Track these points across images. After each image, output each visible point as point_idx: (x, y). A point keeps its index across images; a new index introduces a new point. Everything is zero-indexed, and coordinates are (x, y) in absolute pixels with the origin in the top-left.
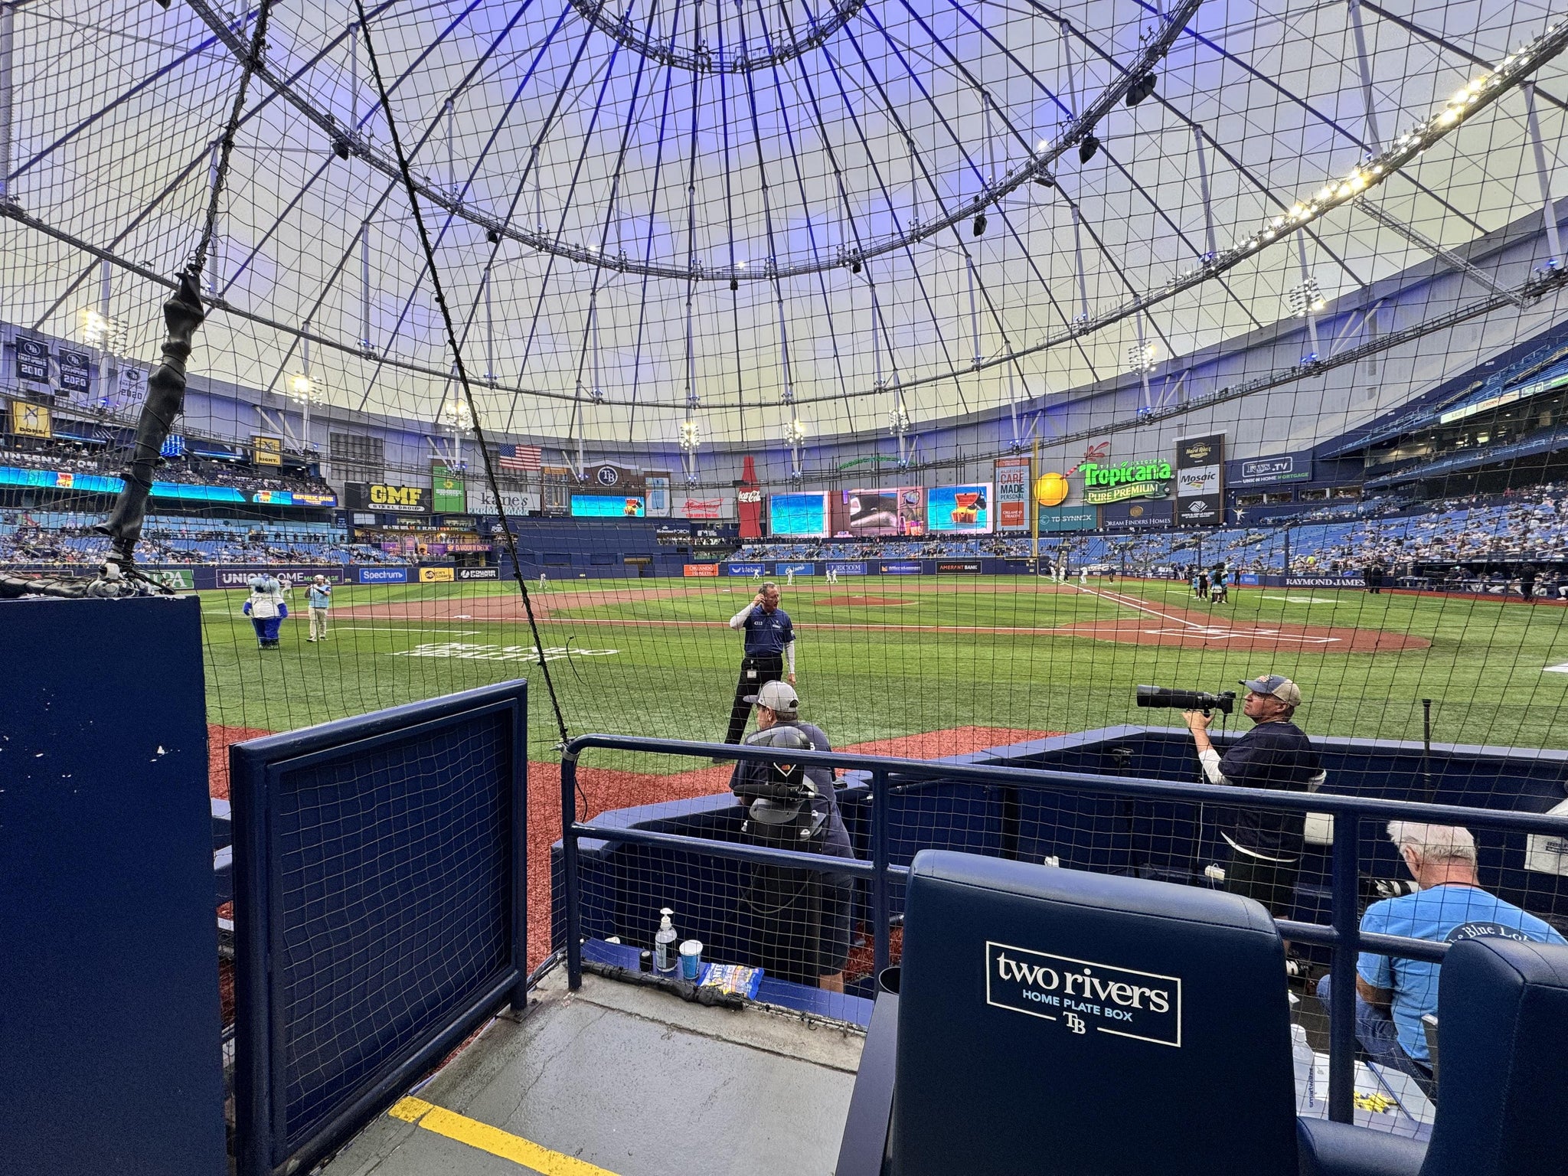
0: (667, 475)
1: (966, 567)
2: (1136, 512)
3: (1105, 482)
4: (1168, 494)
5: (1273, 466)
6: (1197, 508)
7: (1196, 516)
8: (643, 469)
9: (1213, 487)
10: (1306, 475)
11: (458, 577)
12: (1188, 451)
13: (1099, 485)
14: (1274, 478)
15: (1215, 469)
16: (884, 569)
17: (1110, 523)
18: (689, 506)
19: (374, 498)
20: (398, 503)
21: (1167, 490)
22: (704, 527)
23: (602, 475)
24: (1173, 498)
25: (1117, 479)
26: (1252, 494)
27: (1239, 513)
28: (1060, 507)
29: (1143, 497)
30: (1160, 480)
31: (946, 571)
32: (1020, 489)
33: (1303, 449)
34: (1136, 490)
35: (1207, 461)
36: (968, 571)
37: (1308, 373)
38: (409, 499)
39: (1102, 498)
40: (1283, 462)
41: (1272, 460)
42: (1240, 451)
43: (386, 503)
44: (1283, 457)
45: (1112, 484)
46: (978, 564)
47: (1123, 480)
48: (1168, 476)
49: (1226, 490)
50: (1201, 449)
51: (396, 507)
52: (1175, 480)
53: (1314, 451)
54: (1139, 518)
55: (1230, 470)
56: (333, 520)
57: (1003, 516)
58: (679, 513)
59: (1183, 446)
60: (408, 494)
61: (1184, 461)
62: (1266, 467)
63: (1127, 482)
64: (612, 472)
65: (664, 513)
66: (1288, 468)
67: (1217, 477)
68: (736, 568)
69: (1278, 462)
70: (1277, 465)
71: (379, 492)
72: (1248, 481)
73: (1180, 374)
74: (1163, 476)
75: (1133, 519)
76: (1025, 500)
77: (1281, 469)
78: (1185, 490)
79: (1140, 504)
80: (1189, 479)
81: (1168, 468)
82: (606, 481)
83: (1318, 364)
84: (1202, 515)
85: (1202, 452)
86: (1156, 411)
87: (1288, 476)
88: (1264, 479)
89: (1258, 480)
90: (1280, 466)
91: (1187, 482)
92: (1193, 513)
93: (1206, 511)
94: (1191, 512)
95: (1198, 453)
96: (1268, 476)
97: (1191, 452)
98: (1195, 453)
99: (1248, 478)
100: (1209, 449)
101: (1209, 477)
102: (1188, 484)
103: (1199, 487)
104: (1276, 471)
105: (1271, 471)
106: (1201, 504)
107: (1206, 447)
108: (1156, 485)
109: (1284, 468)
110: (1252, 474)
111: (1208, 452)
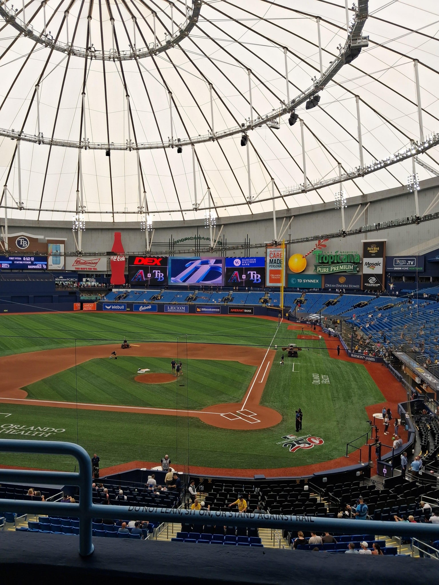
0: (63, 242)
1: (245, 311)
2: (342, 280)
3: (326, 262)
4: (358, 271)
5: (407, 262)
6: (372, 281)
8: (47, 238)
9: (379, 270)
10: (422, 269)
12: (369, 249)
13: (323, 263)
14: (407, 268)
15: (380, 260)
16: (198, 310)
17: (328, 285)
18: (77, 262)
21: (358, 269)
22: (88, 276)
23: (19, 242)
24: (360, 274)
25: (332, 261)
26: (397, 276)
27: (392, 286)
28: (301, 275)
29: (345, 272)
30: (354, 263)
31: (234, 312)
32: (280, 262)
33: (421, 254)
34: (342, 268)
35: (378, 255)
36: (247, 313)
37: (413, 222)
39: (325, 270)
40: (412, 260)
41: (407, 258)
42: (393, 252)
44: (412, 258)
45: (330, 263)
46: (252, 309)
47: (335, 261)
48: (358, 261)
49: (386, 272)
50: (375, 248)
52: (362, 263)
53: (425, 256)
54: (343, 284)
55: (389, 261)
57: (270, 277)
58: (71, 267)
59: (366, 245)
61: (367, 254)
62: (404, 262)
63: (338, 263)
64: (25, 240)
65: (59, 267)
66: (414, 264)
67: (381, 265)
68: (108, 306)
69: (409, 260)
70: (409, 262)
72: (396, 268)
73: (366, 204)
75: (340, 284)
76: (283, 269)
77: (410, 264)
78: (366, 270)
79: (344, 276)
80: (368, 264)
81: (358, 257)
82: (21, 246)
83: (418, 218)
84: (374, 285)
85: (374, 250)
86: (348, 230)
87: (414, 268)
88: (403, 268)
89: (400, 268)
90: (410, 263)
91: (367, 266)
92: (370, 284)
93: (376, 283)
94: (369, 283)
95: (373, 250)
96: (405, 267)
97: (370, 249)
98: (371, 250)
99: (396, 267)
100: (378, 248)
101: (378, 264)
102: (368, 267)
103: (373, 269)
104: (408, 265)
105: (406, 265)
106: (374, 279)
107: (377, 247)
108: (352, 266)
109: (412, 264)
110: (398, 265)
111: (378, 250)
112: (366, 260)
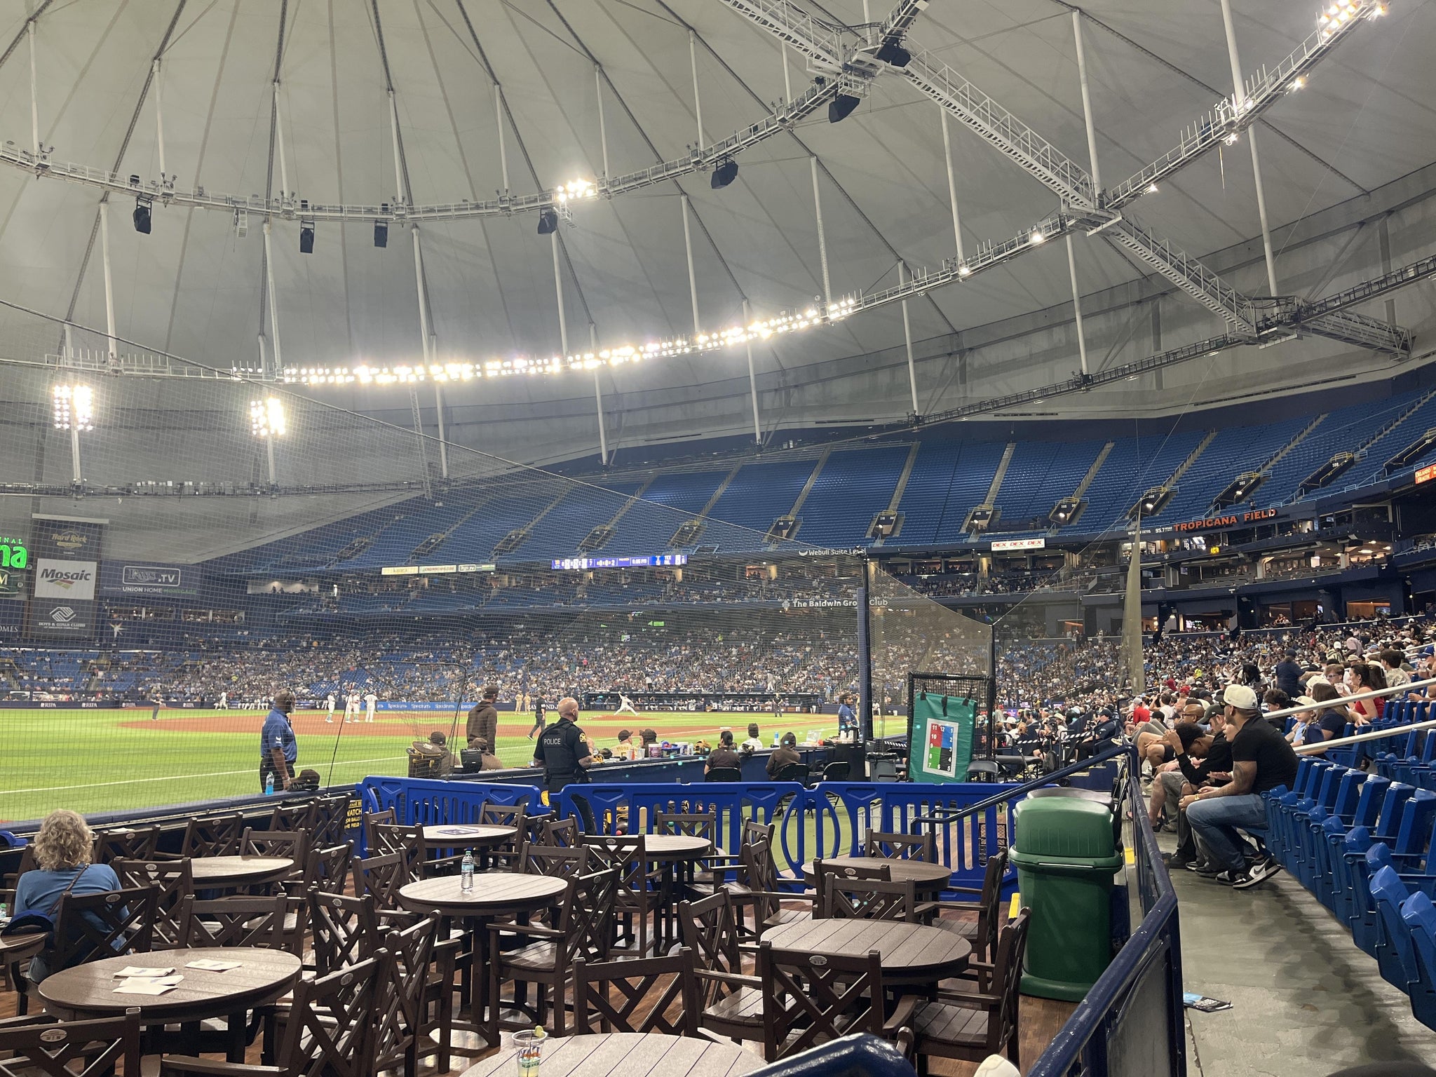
4: (21, 591)
5: (159, 577)
7: (59, 626)
9: (85, 591)
10: (195, 592)
12: (55, 536)
14: (160, 590)
15: (91, 567)
21: (18, 585)
27: (117, 628)
30: (9, 567)
35: (80, 555)
37: (265, 492)
40: (172, 573)
41: (161, 568)
42: (121, 550)
44: (169, 568)
48: (22, 565)
49: (101, 597)
50: (73, 538)
52: (33, 572)
53: (204, 567)
62: (151, 576)
66: (175, 582)
67: (93, 578)
69: (167, 572)
70: (164, 576)
72: (128, 589)
74: (17, 565)
77: (167, 582)
78: (44, 589)
80: (52, 575)
81: (23, 553)
83: (274, 488)
84: (67, 627)
85: (75, 541)
86: (89, 484)
87: (175, 591)
88: (148, 590)
89: (141, 590)
90: (167, 578)
91: (49, 579)
92: (56, 623)
93: (75, 620)
94: (52, 620)
95: (69, 541)
96: (156, 587)
97: (61, 538)
98: (64, 541)
99: (130, 586)
100: (84, 539)
101: (82, 576)
102: (51, 581)
103: (67, 588)
104: (162, 582)
105: (156, 581)
106: (69, 611)
107: (82, 536)
108: (6, 576)
109: (171, 581)
110: (135, 581)
111: (82, 543)
112: (43, 564)
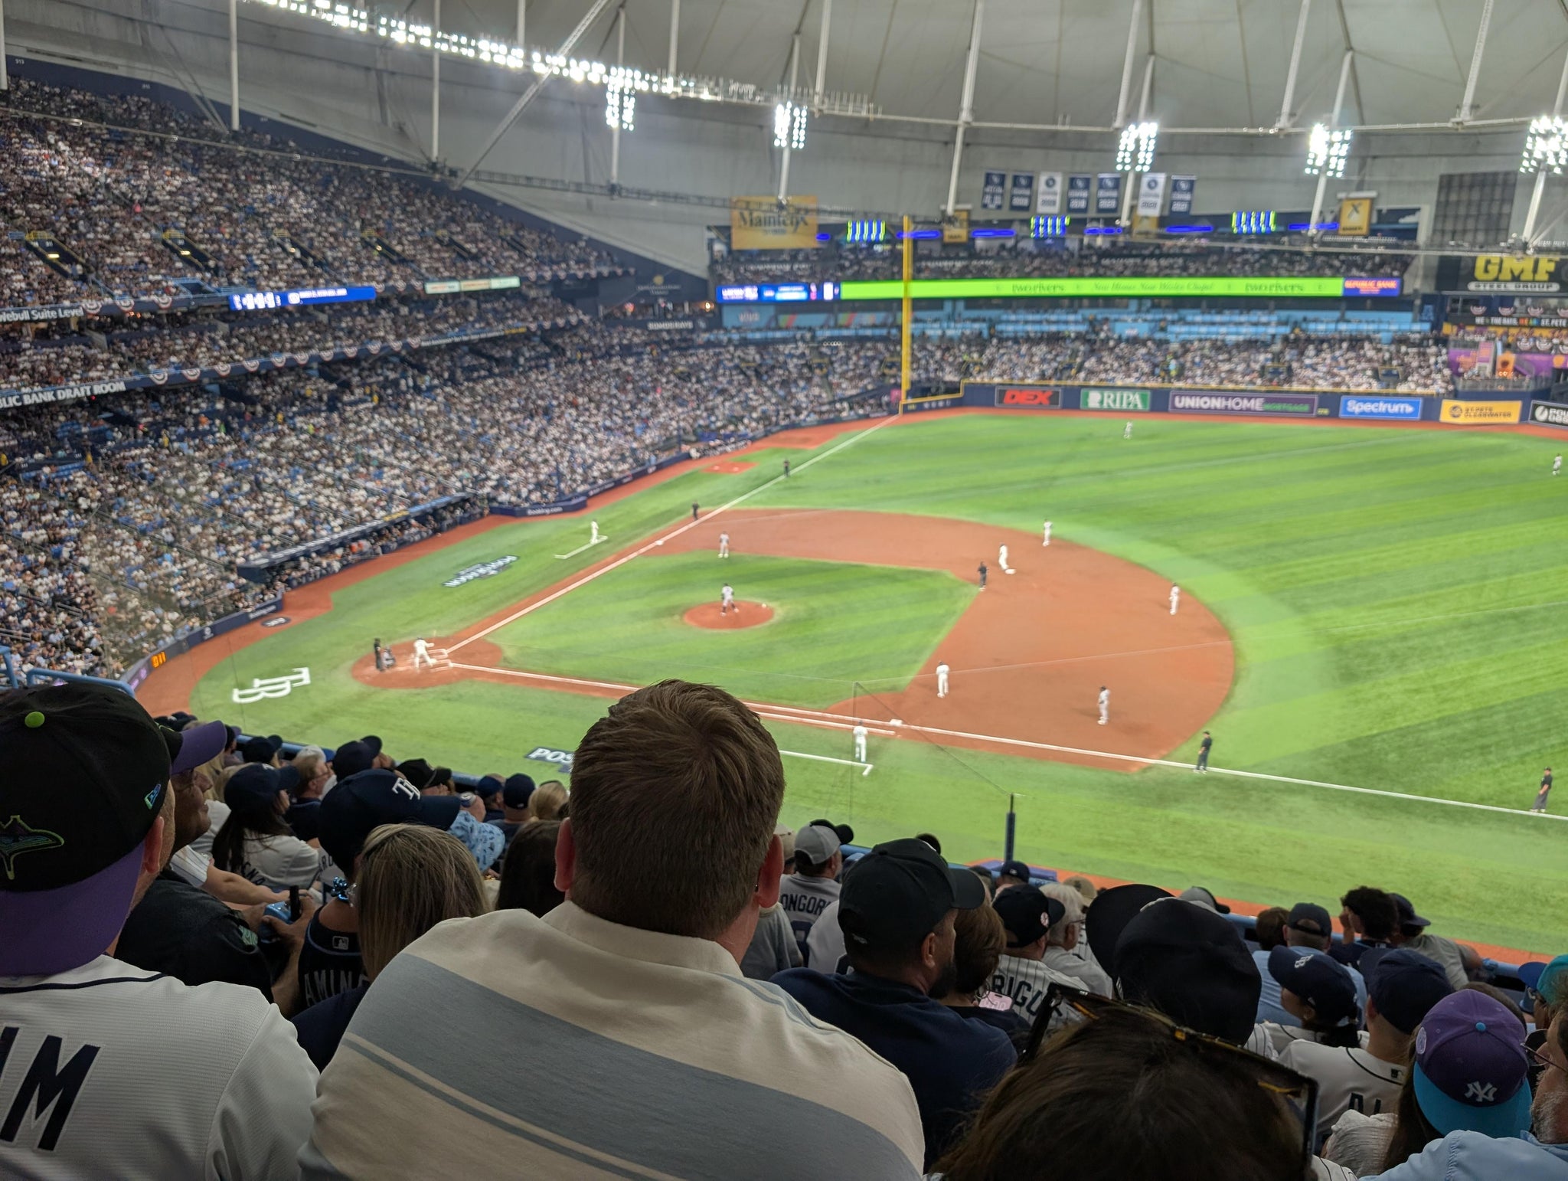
11: (1527, 416)
19: (1479, 272)
20: (1516, 279)
38: (1535, 270)
43: (1496, 280)
51: (1512, 287)
56: (1417, 310)
60: (1536, 262)
71: (1488, 262)
